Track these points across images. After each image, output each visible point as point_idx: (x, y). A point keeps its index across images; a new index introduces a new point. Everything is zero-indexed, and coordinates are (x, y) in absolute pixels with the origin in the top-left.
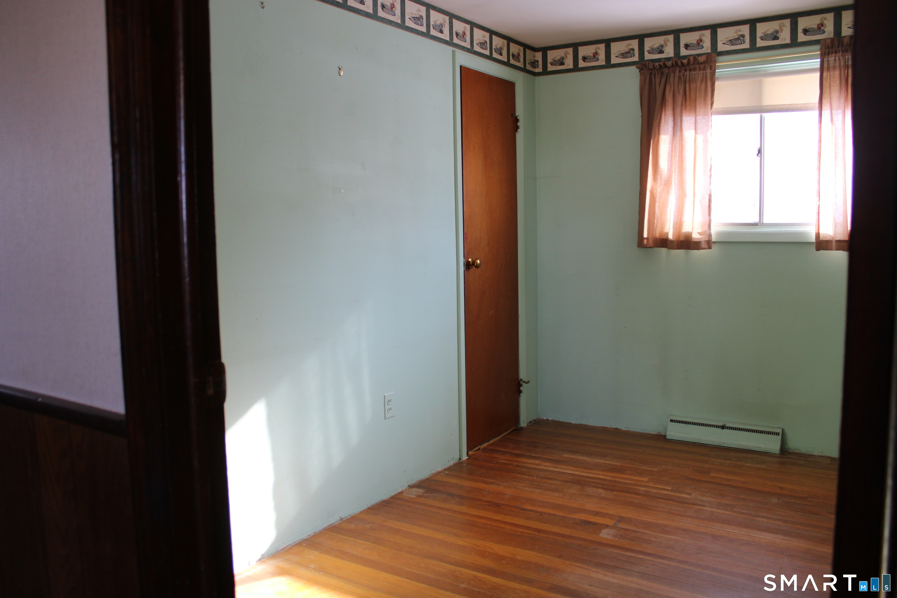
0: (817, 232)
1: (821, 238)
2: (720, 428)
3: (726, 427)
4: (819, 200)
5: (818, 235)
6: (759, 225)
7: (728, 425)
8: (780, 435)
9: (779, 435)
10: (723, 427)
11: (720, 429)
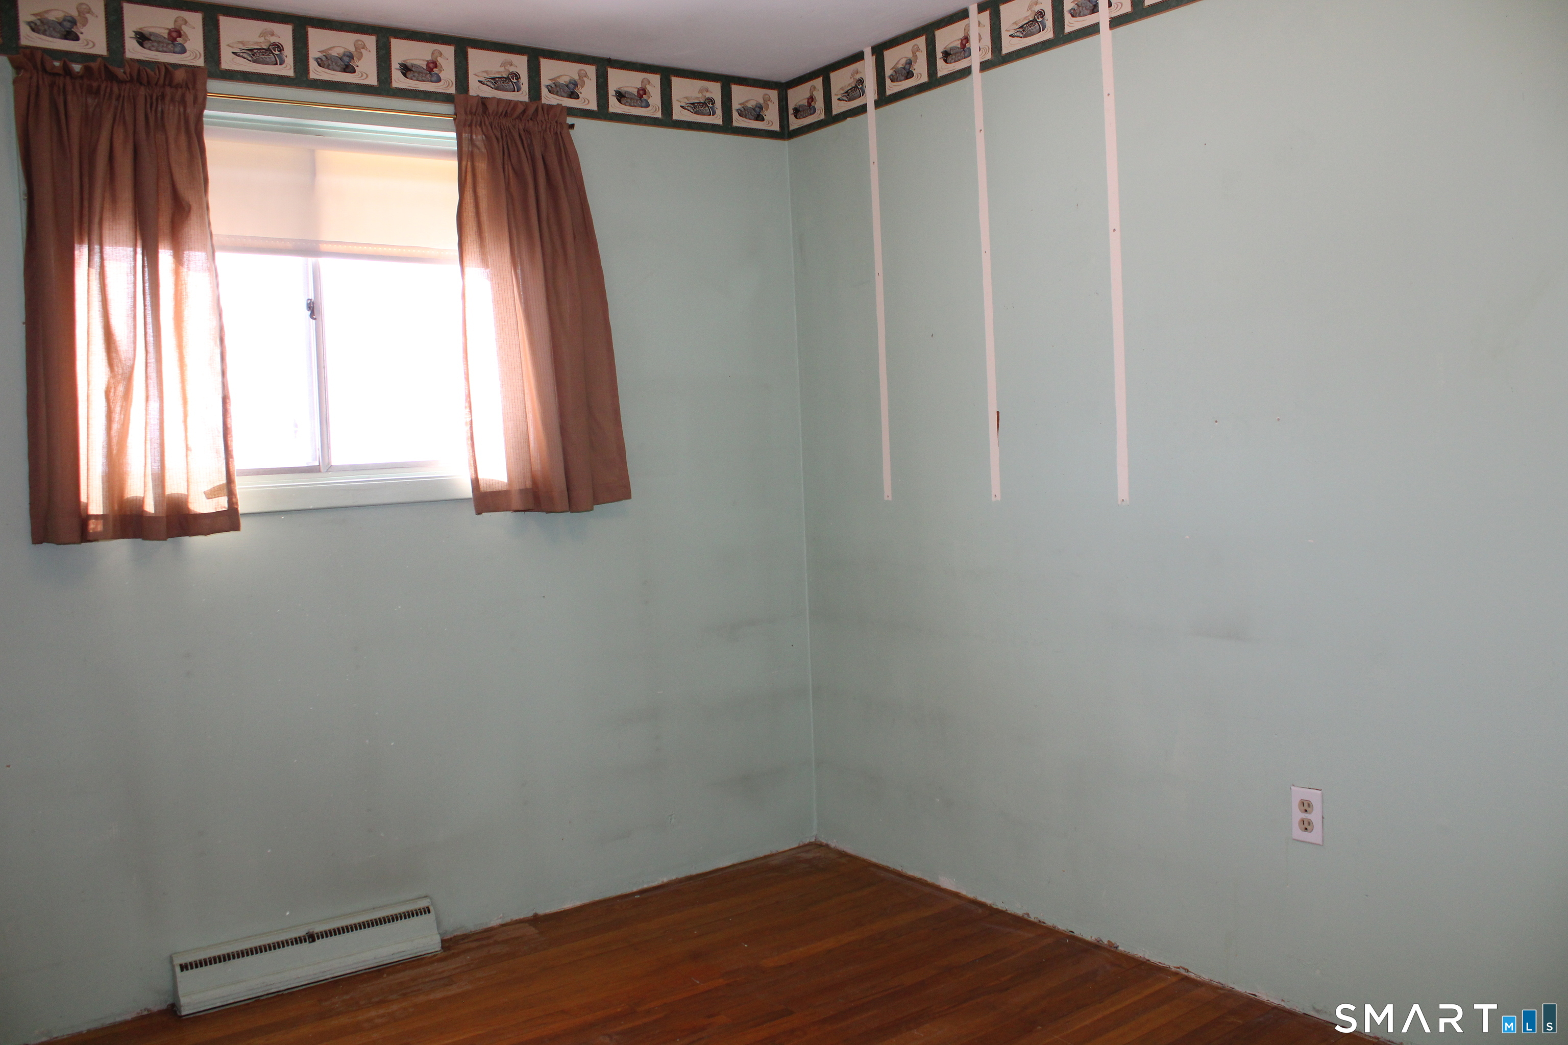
0: (474, 476)
1: (483, 487)
2: (305, 941)
3: (317, 933)
4: (471, 412)
5: (476, 483)
6: (322, 469)
7: (318, 928)
8: (431, 911)
9: (429, 912)
10: (312, 937)
11: (305, 946)
